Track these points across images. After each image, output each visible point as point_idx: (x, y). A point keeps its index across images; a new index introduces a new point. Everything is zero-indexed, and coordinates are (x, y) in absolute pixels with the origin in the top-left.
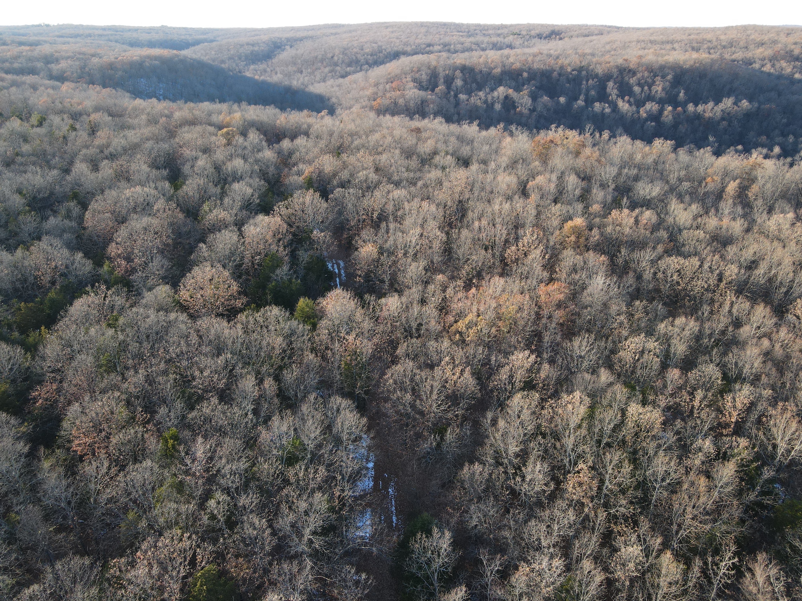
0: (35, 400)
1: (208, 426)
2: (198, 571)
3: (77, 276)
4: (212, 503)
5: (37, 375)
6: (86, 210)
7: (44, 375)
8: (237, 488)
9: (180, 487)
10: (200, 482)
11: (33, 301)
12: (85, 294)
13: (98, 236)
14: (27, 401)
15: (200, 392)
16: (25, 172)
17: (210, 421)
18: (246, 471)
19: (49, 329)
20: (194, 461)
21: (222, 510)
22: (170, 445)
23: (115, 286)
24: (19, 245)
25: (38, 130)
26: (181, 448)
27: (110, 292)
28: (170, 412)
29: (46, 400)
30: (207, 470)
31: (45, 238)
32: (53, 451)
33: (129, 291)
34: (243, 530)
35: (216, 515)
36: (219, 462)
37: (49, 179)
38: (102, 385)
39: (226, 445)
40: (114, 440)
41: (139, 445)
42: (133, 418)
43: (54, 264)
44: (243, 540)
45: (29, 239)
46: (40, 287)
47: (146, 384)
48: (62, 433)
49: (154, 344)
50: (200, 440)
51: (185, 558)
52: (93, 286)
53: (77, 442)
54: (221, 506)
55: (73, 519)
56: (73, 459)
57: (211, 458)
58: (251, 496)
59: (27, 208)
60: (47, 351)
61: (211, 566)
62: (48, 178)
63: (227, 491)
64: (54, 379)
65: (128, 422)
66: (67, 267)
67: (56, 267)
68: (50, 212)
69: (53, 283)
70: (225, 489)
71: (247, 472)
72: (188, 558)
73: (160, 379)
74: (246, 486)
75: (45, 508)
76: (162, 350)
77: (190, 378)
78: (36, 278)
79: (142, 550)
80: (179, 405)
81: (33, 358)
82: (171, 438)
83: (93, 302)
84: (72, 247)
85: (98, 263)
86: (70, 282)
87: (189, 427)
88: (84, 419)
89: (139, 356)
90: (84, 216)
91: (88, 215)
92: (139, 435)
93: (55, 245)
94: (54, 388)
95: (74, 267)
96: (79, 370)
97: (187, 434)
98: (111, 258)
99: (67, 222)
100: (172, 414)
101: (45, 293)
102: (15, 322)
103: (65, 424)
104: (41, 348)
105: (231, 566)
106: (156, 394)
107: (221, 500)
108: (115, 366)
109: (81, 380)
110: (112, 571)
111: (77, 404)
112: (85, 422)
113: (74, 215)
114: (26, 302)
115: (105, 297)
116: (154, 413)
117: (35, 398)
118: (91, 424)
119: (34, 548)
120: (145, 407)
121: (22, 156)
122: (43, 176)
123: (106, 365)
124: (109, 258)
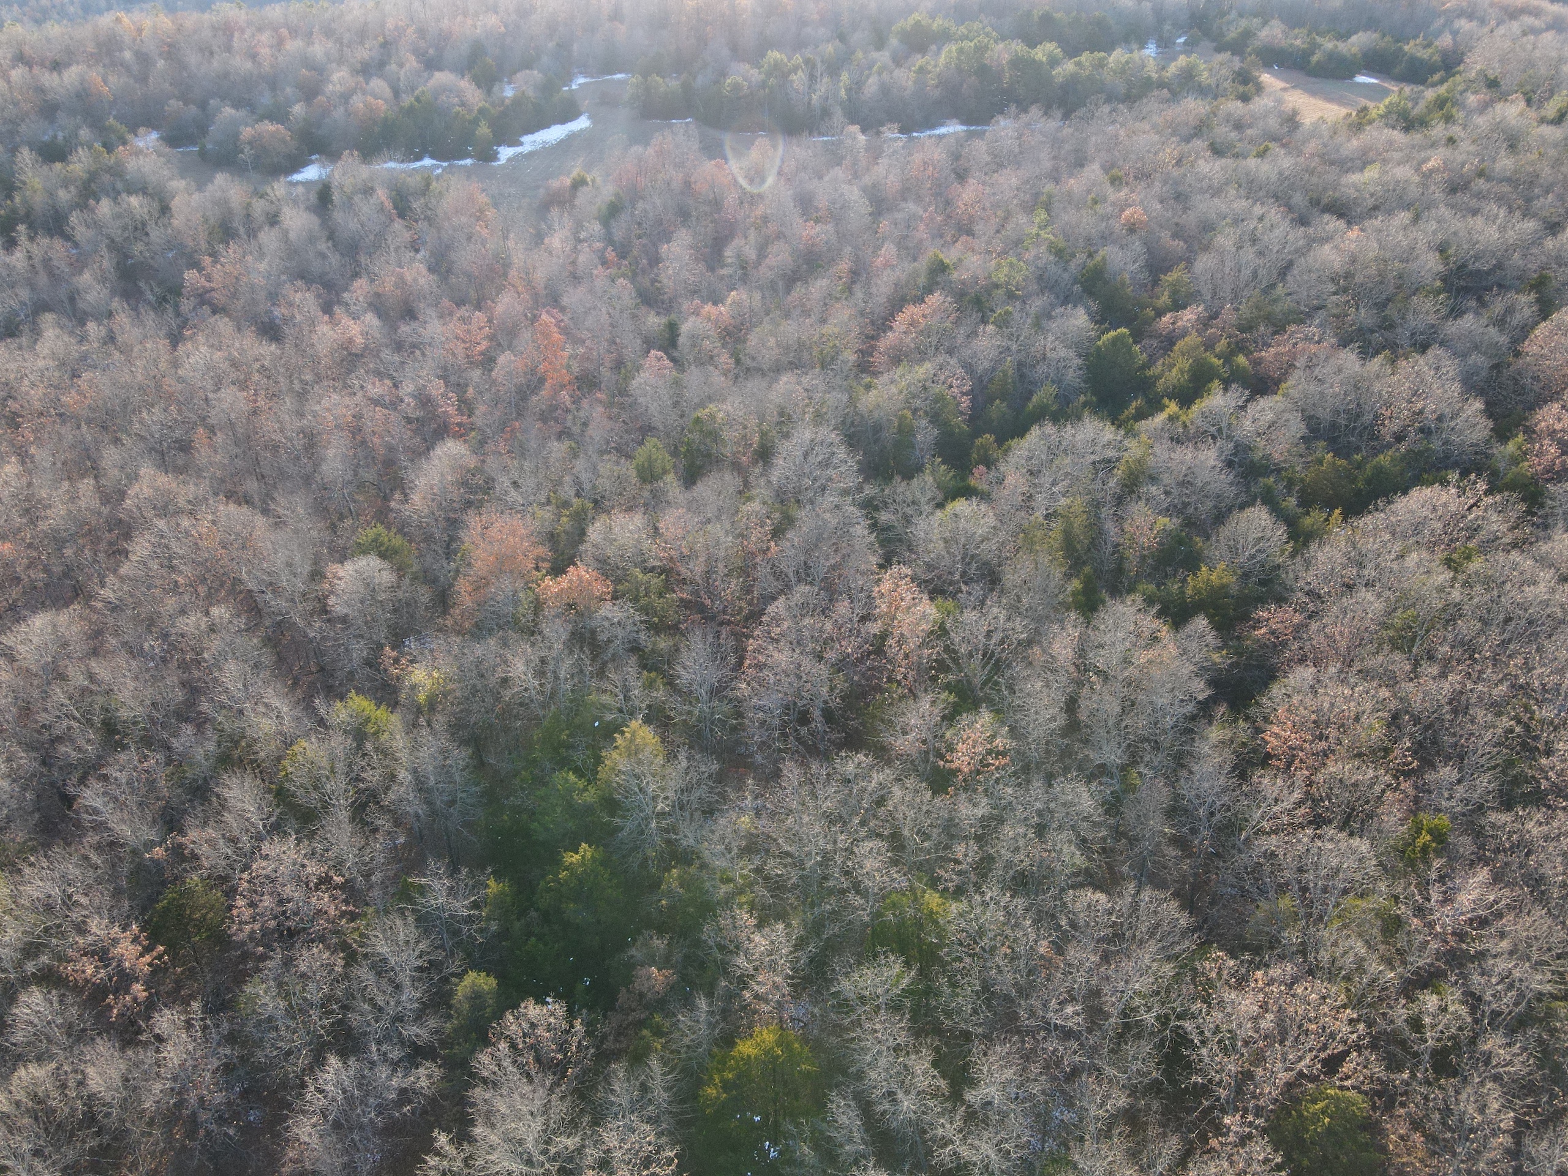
0: (1257, 624)
1: (1515, 860)
2: (1333, 1086)
3: (1446, 442)
4: (1431, 1001)
5: (1283, 584)
6: (1545, 319)
7: (1292, 591)
8: (1496, 1014)
9: (1392, 925)
10: (1434, 945)
11: (1347, 457)
12: (1441, 484)
13: (1535, 378)
14: (1245, 617)
15: (1544, 785)
16: (1475, 212)
17: (1528, 855)
18: (1540, 996)
19: (1345, 519)
20: (1447, 900)
21: (1440, 1027)
22: (1420, 842)
23: (1506, 493)
24: (1384, 348)
25: (1547, 130)
26: (1437, 863)
27: (1489, 500)
28: (1459, 781)
29: (1273, 632)
30: (1461, 936)
31: (1435, 351)
32: (1235, 720)
33: (1529, 512)
34: (1458, 1092)
35: (1423, 1026)
36: (1492, 941)
37: (1511, 235)
38: (1372, 663)
39: (1529, 920)
40: (1333, 767)
41: (1367, 802)
42: (1387, 751)
43: (1420, 405)
44: (1447, 1111)
45: (1406, 343)
46: (1374, 437)
47: (1447, 708)
48: (1264, 700)
49: (1510, 641)
50: (1483, 874)
51: (1325, 1047)
52: (1464, 474)
53: (1276, 729)
54: (1445, 1019)
55: (1204, 841)
56: (1254, 751)
57: (1484, 922)
58: (1516, 1049)
59: (1438, 283)
60: (1320, 554)
61: (1360, 1098)
62: (1511, 233)
63: (1473, 1000)
64: (1303, 608)
65: (1373, 752)
66: (1440, 419)
67: (1421, 412)
68: (1473, 303)
69: (1399, 437)
70: (1472, 994)
71: (1539, 1000)
72: (1329, 1052)
73: (1480, 714)
74: (1517, 1025)
75: (1177, 797)
76: (1519, 660)
77: (1541, 747)
78: (1376, 417)
79: (1266, 973)
80: (1485, 783)
81: (1293, 556)
82: (1430, 832)
83: (1445, 505)
84: (1471, 385)
85: (1502, 434)
86: (1428, 449)
87: (1478, 834)
88: (1308, 701)
89: (1470, 649)
90: (1533, 328)
91: (1542, 330)
92: (1377, 789)
93: (1444, 370)
94: (1296, 621)
95: (1452, 424)
96: (1350, 615)
97: (1465, 844)
98: (1534, 432)
99: (1492, 331)
100: (1460, 791)
101: (1376, 451)
102: (1302, 480)
103: (1277, 690)
104: (1313, 546)
105: (1395, 1130)
106: (1454, 735)
107: (1451, 1009)
108: (1413, 640)
109: (1341, 633)
110: (1207, 964)
111: (1312, 670)
112: (1306, 707)
113: (1515, 322)
114: (1337, 453)
115: (1475, 505)
116: (1428, 764)
117: (1258, 621)
118: (1314, 717)
119: (1133, 841)
120: (1420, 744)
121: (1489, 179)
122: (1502, 229)
123: (1397, 630)
124: (1530, 432)
